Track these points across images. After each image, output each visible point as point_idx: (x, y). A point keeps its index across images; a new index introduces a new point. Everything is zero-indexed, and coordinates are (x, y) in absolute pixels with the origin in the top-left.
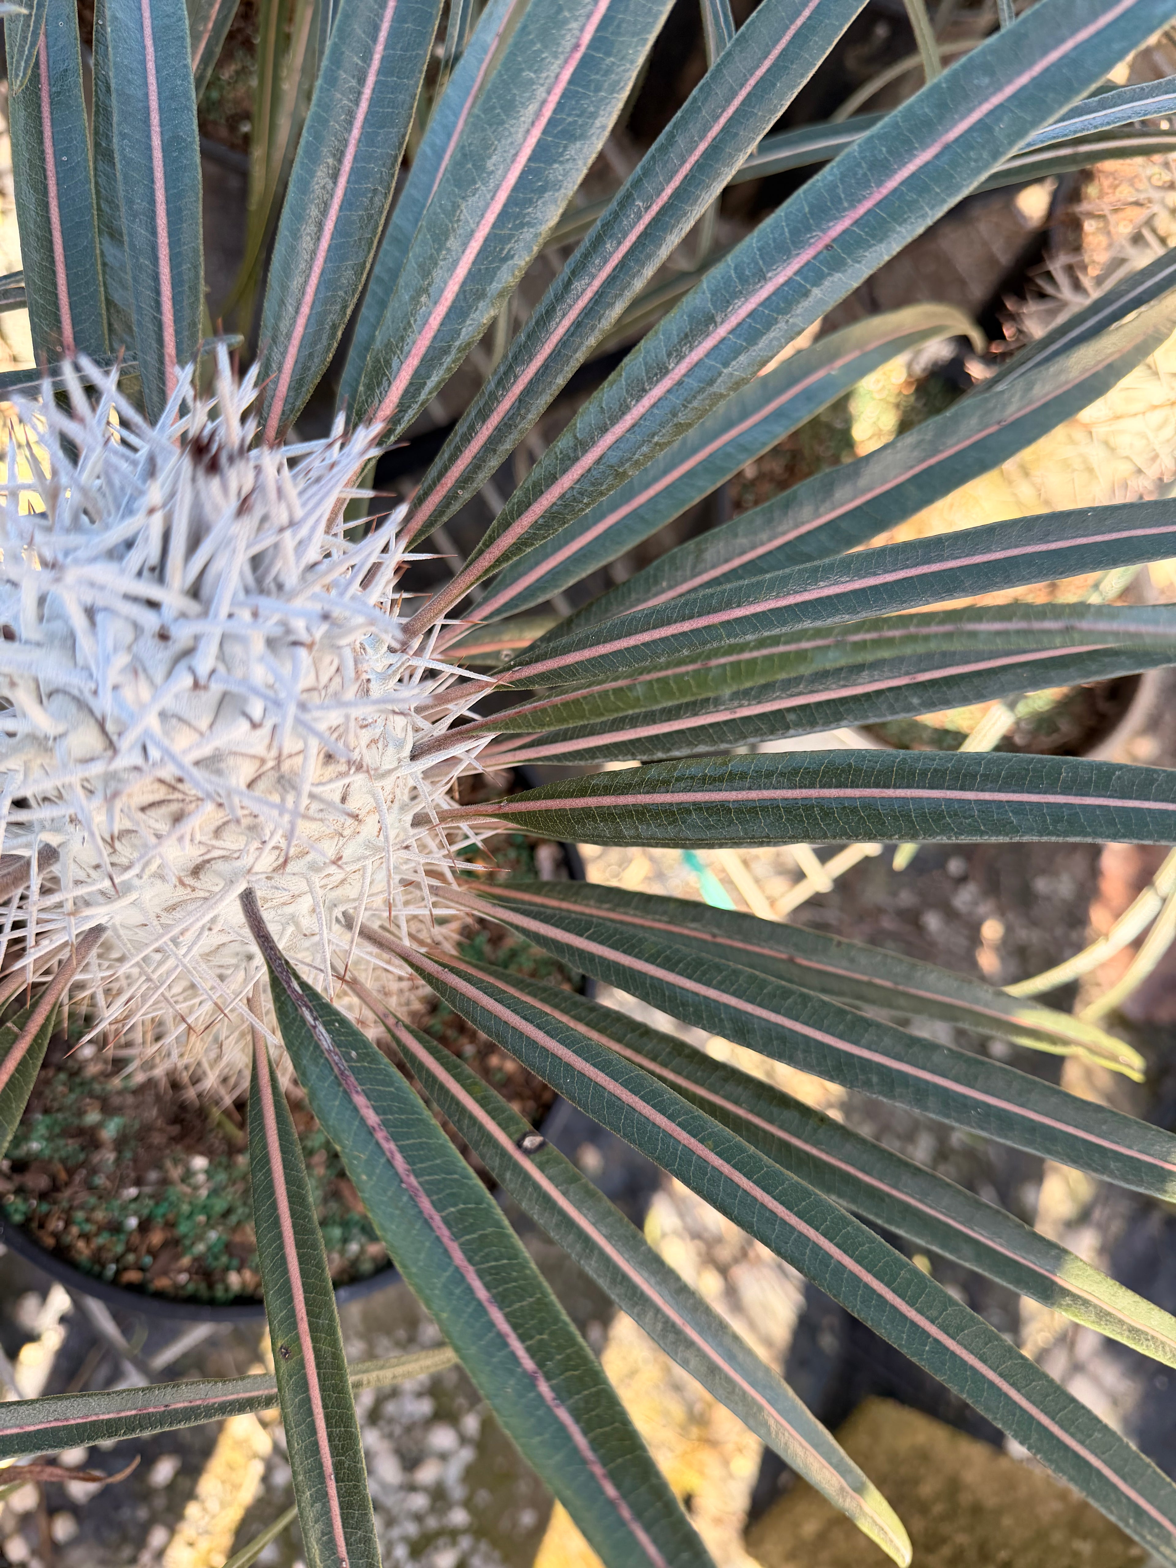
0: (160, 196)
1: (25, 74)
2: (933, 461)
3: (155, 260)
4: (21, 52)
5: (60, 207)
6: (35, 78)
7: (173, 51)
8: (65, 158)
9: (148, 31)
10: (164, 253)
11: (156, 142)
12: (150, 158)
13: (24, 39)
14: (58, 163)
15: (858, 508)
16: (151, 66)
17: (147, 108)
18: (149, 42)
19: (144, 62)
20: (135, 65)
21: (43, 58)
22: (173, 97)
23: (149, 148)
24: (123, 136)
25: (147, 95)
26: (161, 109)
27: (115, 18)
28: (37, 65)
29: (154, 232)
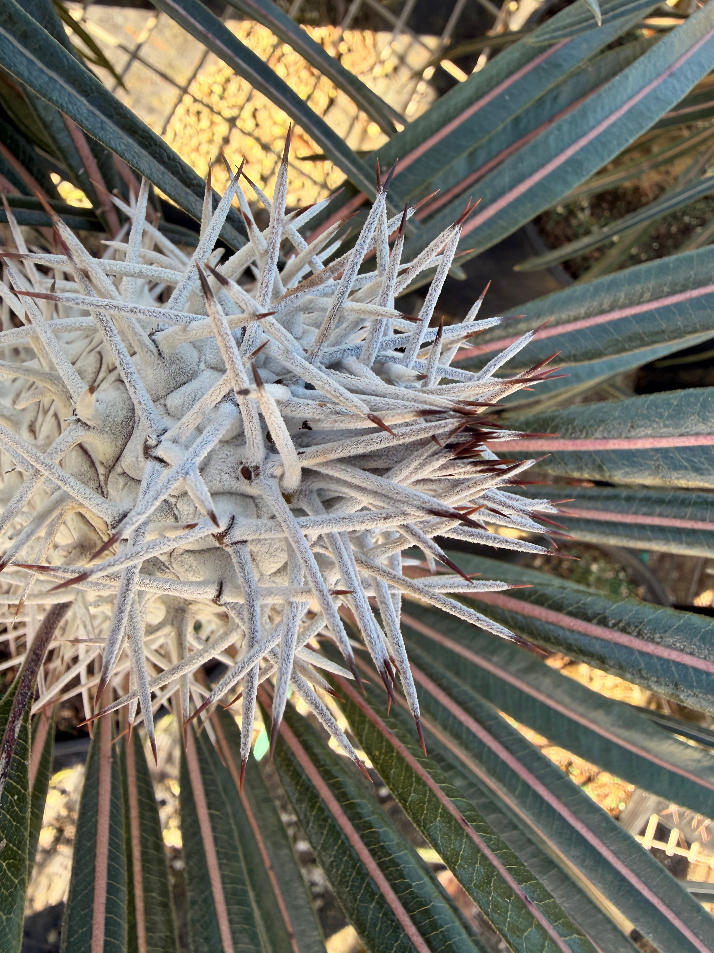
0: (537, 177)
1: (542, 41)
2: (693, 778)
3: (494, 200)
4: (554, 31)
5: (476, 114)
6: (542, 50)
7: (630, 126)
8: (507, 98)
9: (631, 103)
10: (502, 203)
11: (569, 153)
12: (556, 155)
13: (564, 28)
14: (501, 96)
15: (630, 753)
16: (613, 119)
17: (585, 134)
18: (626, 108)
19: (611, 113)
20: (607, 108)
21: (558, 47)
22: (604, 145)
23: (562, 150)
24: (559, 128)
25: (593, 128)
26: (591, 143)
27: (627, 77)
28: (550, 46)
29: (512, 187)
